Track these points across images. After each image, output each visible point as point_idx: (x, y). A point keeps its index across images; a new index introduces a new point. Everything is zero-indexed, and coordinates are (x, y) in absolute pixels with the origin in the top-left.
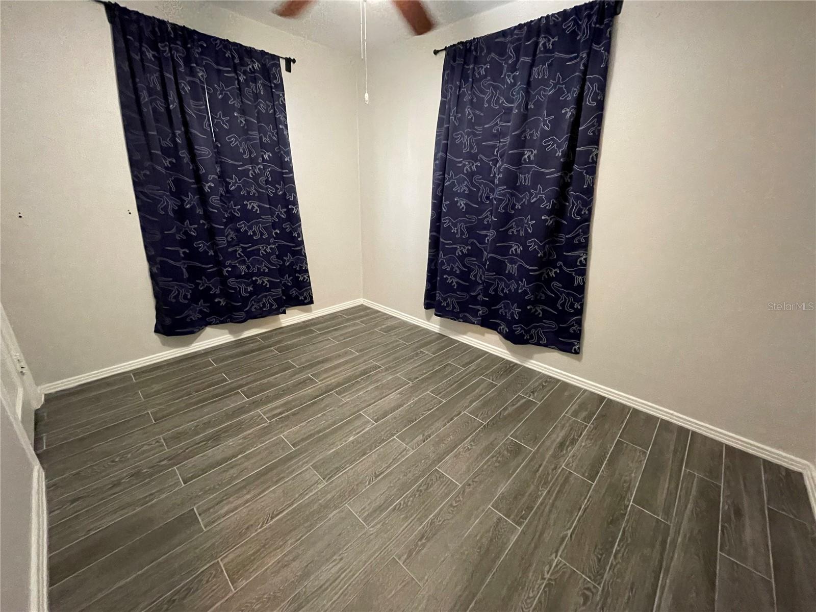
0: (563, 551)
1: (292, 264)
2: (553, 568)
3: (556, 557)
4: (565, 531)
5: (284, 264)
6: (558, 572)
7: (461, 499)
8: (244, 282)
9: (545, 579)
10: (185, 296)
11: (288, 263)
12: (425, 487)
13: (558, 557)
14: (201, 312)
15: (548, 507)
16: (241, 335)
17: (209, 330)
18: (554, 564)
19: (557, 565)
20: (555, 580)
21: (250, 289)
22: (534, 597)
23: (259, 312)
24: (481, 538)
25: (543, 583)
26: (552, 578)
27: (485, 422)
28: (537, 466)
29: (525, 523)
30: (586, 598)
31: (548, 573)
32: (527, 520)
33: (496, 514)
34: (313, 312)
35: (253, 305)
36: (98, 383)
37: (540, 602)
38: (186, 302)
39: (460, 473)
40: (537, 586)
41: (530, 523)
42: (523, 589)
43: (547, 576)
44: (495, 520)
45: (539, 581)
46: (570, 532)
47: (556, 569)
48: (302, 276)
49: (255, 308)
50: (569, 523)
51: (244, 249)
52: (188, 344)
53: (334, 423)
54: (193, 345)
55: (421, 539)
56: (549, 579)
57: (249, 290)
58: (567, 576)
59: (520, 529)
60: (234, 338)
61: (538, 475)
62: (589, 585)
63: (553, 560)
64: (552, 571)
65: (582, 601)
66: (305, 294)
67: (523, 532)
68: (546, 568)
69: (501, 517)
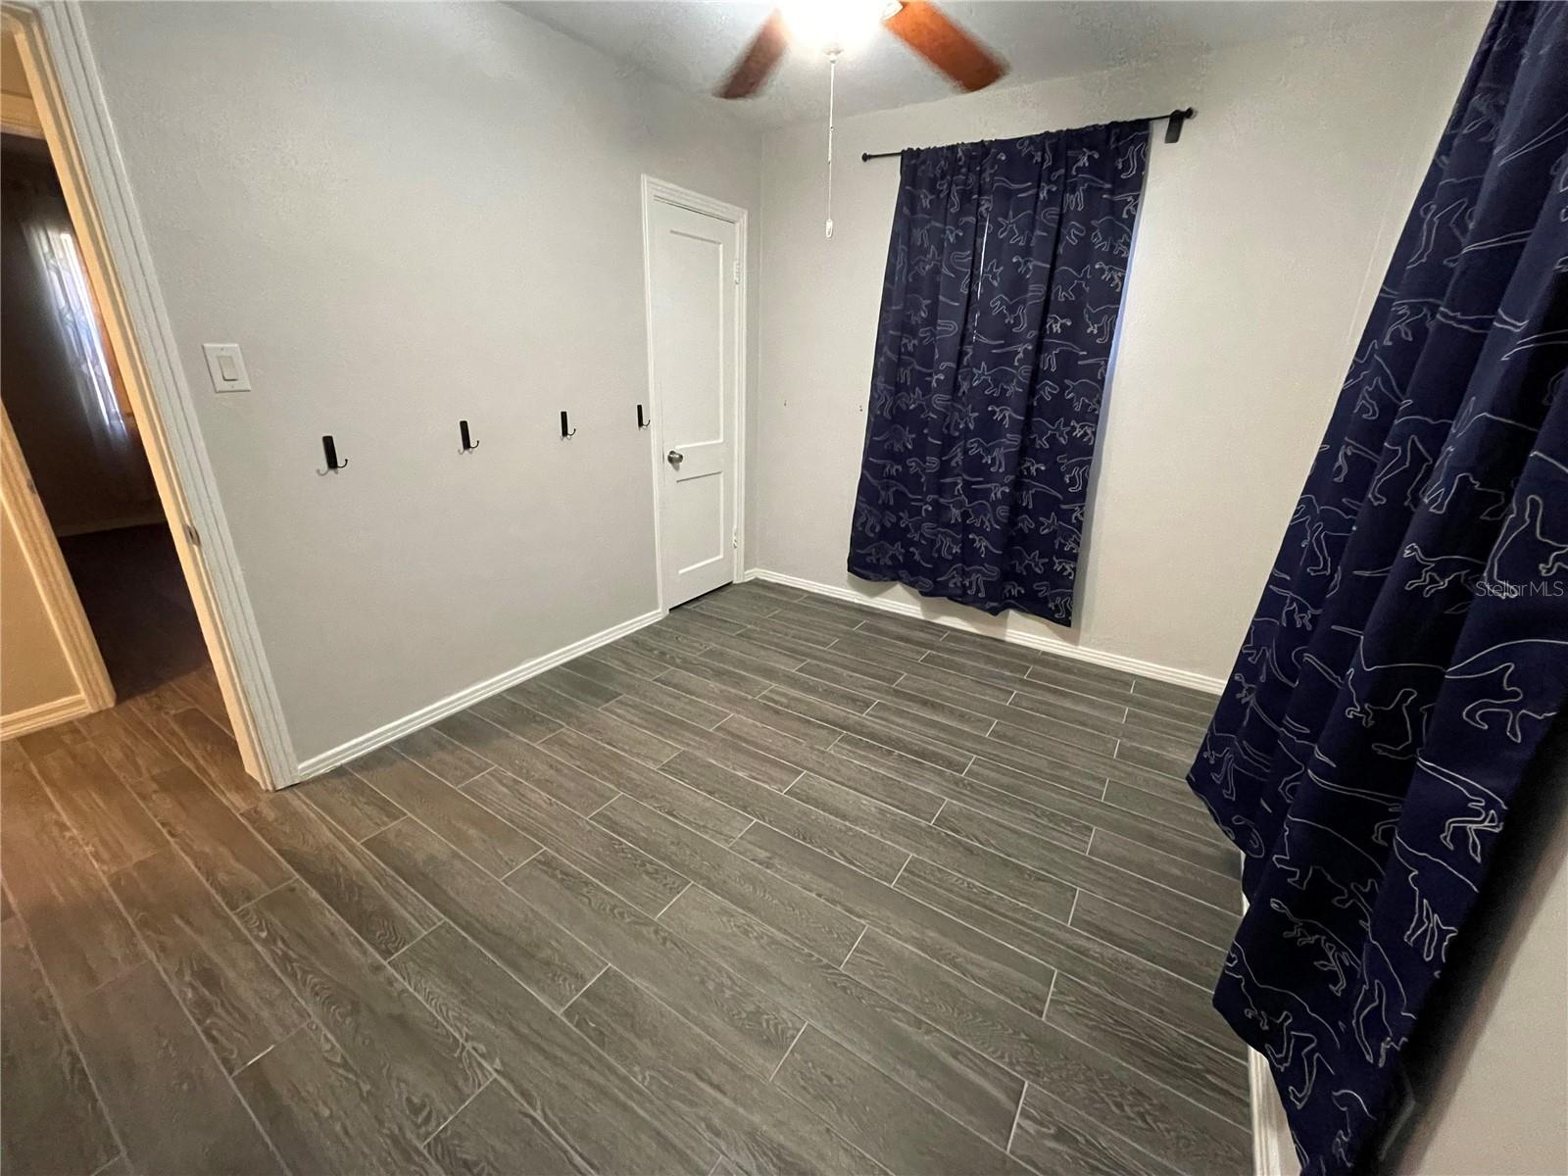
0: (505, 1090)
1: (1053, 535)
2: (479, 1059)
3: (496, 1070)
4: (543, 1105)
5: (1037, 529)
6: (470, 1065)
7: (628, 920)
8: (951, 536)
9: (466, 1040)
10: (873, 528)
11: (1046, 531)
12: (651, 870)
13: (495, 1075)
14: (893, 557)
15: (601, 1081)
16: (936, 618)
17: (899, 588)
18: (485, 1064)
19: (480, 1065)
20: (460, 1059)
21: (956, 549)
22: (446, 1019)
23: (959, 592)
24: (553, 948)
25: (461, 1034)
26: (464, 1054)
27: (845, 969)
28: (715, 1079)
29: (569, 1024)
30: (416, 1110)
31: (474, 1048)
32: (574, 1029)
33: (593, 975)
34: (1080, 647)
35: (953, 577)
36: (797, 592)
37: (438, 1025)
38: (872, 535)
39: (682, 916)
40: (459, 1024)
41: (567, 1033)
42: (463, 1002)
43: (469, 1046)
44: (581, 969)
45: (467, 1030)
46: (538, 1115)
47: (475, 1064)
48: (1060, 563)
49: (955, 584)
50: (557, 1121)
51: (967, 484)
52: (872, 594)
53: (767, 749)
54: (877, 598)
55: (562, 872)
56: (464, 1047)
57: (954, 551)
58: (460, 1083)
59: (559, 1012)
60: (923, 615)
61: (691, 1076)
62: (433, 1123)
63: (492, 1063)
64: (474, 1056)
65: (416, 1100)
66: (1058, 600)
67: (552, 1018)
68: (482, 1048)
69: (585, 982)
